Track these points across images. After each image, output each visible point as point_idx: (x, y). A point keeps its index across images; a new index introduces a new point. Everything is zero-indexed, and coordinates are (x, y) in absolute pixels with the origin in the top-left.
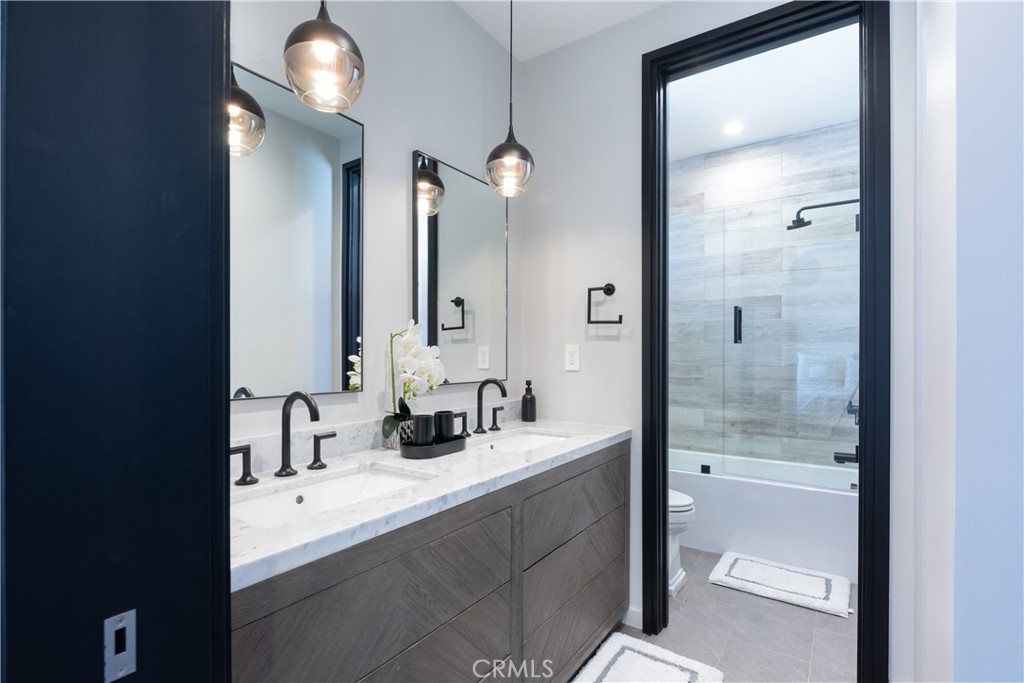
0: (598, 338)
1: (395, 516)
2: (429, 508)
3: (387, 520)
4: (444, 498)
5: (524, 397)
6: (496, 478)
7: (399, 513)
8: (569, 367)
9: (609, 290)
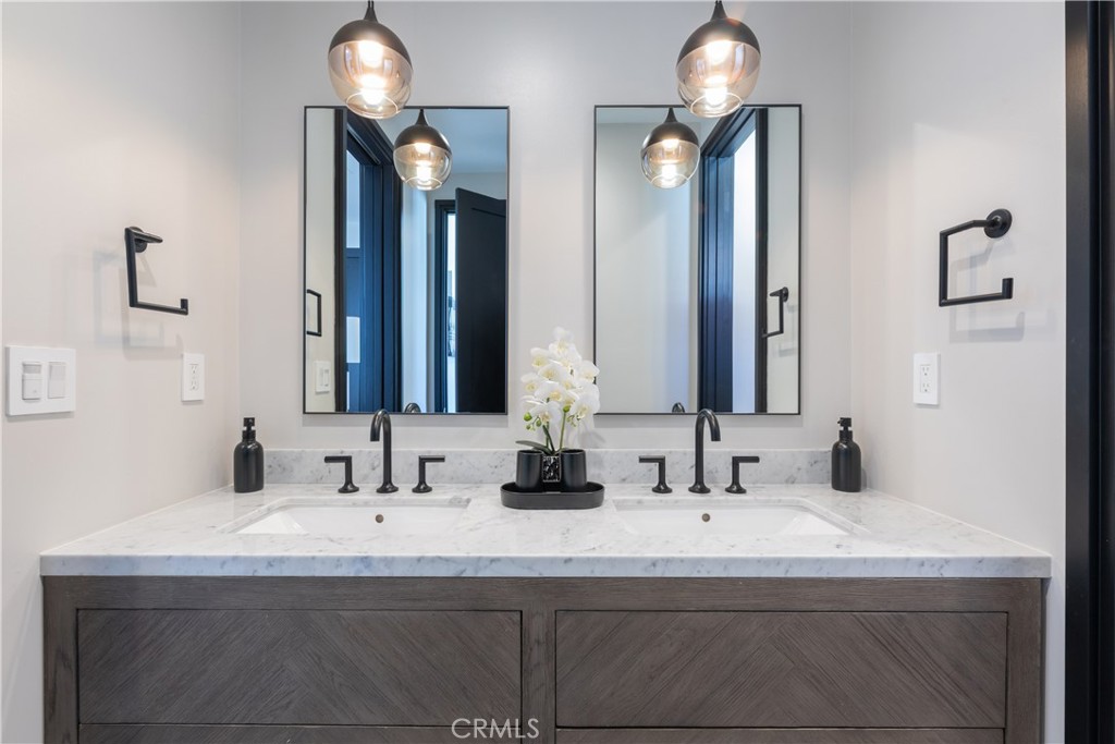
0: (976, 335)
1: (282, 560)
2: (337, 566)
3: (270, 562)
4: (366, 561)
5: (836, 446)
6: (479, 559)
7: (289, 558)
8: (919, 397)
9: (997, 225)
